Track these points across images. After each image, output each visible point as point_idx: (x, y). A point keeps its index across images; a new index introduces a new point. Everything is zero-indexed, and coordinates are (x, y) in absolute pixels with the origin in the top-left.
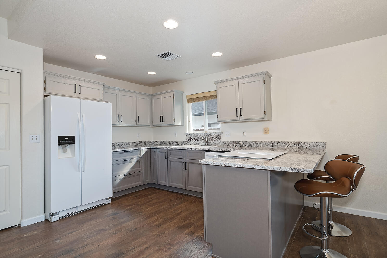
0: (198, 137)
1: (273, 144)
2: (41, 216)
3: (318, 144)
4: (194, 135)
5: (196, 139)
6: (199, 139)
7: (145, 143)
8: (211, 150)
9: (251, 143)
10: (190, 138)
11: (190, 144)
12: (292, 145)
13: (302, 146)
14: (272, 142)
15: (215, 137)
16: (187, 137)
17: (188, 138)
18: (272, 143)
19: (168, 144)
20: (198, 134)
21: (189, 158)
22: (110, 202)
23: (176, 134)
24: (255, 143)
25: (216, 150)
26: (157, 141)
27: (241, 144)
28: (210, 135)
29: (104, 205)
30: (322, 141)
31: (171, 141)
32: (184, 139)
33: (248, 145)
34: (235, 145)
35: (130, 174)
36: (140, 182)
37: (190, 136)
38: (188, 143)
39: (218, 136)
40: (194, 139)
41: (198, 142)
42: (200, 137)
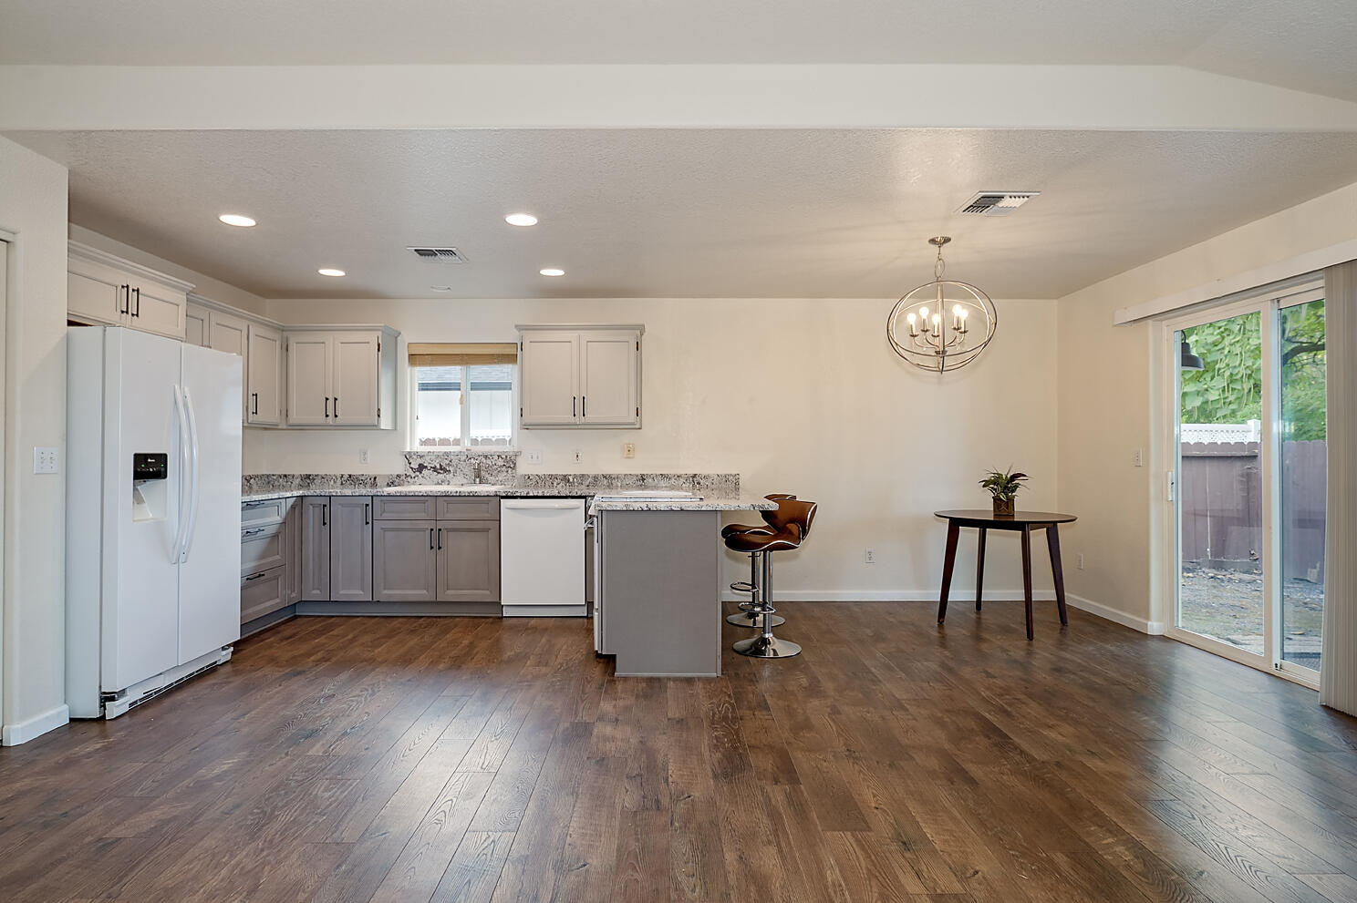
0: (447, 462)
1: (643, 480)
2: (59, 709)
3: (726, 478)
4: (433, 457)
5: (441, 469)
6: (451, 469)
7: (248, 481)
8: (519, 494)
9: (596, 478)
10: (420, 465)
11: (418, 482)
12: (682, 480)
13: (699, 483)
14: (642, 475)
15: (501, 462)
16: (410, 463)
17: (412, 466)
18: (643, 478)
19: (335, 482)
20: (447, 454)
21: (449, 516)
22: (229, 657)
23: (365, 454)
24: (605, 477)
25: (531, 494)
26: (285, 476)
27: (571, 480)
28: (486, 457)
29: (212, 669)
30: (734, 473)
31: (346, 473)
32: (399, 467)
33: (587, 483)
34: (555, 484)
35: (260, 576)
36: (278, 600)
37: (420, 461)
38: (413, 480)
39: (510, 463)
40: (435, 469)
41: (449, 476)
42: (453, 463)
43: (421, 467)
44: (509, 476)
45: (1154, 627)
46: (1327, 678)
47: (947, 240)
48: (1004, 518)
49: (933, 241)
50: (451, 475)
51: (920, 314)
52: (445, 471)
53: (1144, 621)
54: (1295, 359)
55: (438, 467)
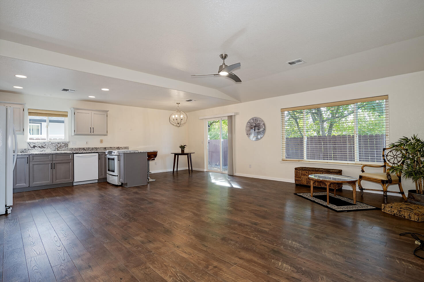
0: (44, 145)
1: (105, 148)
4: (39, 144)
9: (92, 148)
11: (33, 151)
15: (63, 145)
16: (30, 145)
20: (44, 142)
21: (57, 159)
24: (95, 148)
27: (85, 149)
28: (58, 143)
33: (90, 150)
34: (81, 150)
37: (34, 145)
38: (31, 150)
39: (66, 145)
40: (40, 147)
41: (45, 149)
42: (47, 145)
43: (34, 147)
44: (66, 148)
45: (205, 170)
46: (228, 172)
47: (179, 103)
48: (183, 153)
49: (177, 103)
50: (46, 149)
51: (175, 116)
52: (44, 147)
53: (203, 169)
54: (213, 124)
55: (41, 146)
